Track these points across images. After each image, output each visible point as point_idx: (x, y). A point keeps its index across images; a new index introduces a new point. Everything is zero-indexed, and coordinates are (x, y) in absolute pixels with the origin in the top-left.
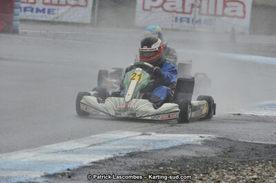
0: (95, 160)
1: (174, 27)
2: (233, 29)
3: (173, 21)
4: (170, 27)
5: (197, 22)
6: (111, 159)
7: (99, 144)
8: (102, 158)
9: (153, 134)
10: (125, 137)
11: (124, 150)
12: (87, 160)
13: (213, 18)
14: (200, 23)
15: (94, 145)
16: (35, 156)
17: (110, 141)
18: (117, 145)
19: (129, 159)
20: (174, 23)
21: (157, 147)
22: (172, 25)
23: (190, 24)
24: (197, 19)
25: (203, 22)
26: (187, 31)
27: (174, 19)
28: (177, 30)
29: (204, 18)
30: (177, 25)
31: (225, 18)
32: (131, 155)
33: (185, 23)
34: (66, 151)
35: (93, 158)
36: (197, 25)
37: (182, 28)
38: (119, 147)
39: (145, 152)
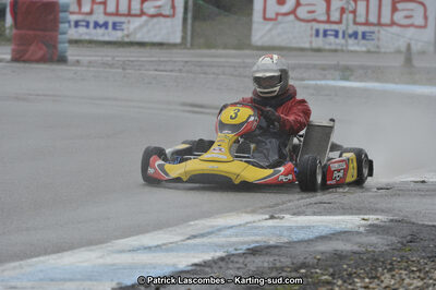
0: (196, 261)
1: (314, 46)
2: (409, 47)
3: (311, 36)
4: (307, 45)
5: (350, 36)
6: (222, 259)
7: (202, 235)
8: (208, 257)
9: (287, 216)
10: (242, 222)
11: (243, 243)
12: (184, 261)
13: (376, 29)
14: (356, 38)
15: (195, 237)
16: (101, 257)
17: (220, 230)
18: (231, 236)
19: (250, 258)
20: (314, 39)
21: (295, 238)
22: (311, 42)
23: (340, 40)
24: (350, 31)
25: (360, 36)
26: (336, 51)
27: (314, 32)
28: (319, 50)
29: (361, 29)
30: (319, 42)
31: (395, 29)
32: (254, 252)
33: (331, 39)
34: (150, 248)
35: (194, 257)
36: (351, 41)
37: (327, 47)
38: (234, 239)
39: (276, 247)
